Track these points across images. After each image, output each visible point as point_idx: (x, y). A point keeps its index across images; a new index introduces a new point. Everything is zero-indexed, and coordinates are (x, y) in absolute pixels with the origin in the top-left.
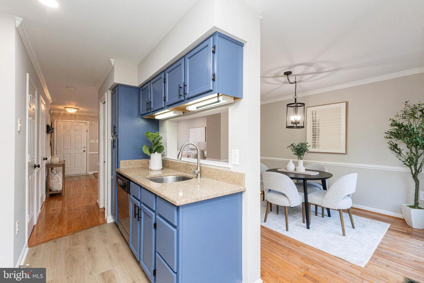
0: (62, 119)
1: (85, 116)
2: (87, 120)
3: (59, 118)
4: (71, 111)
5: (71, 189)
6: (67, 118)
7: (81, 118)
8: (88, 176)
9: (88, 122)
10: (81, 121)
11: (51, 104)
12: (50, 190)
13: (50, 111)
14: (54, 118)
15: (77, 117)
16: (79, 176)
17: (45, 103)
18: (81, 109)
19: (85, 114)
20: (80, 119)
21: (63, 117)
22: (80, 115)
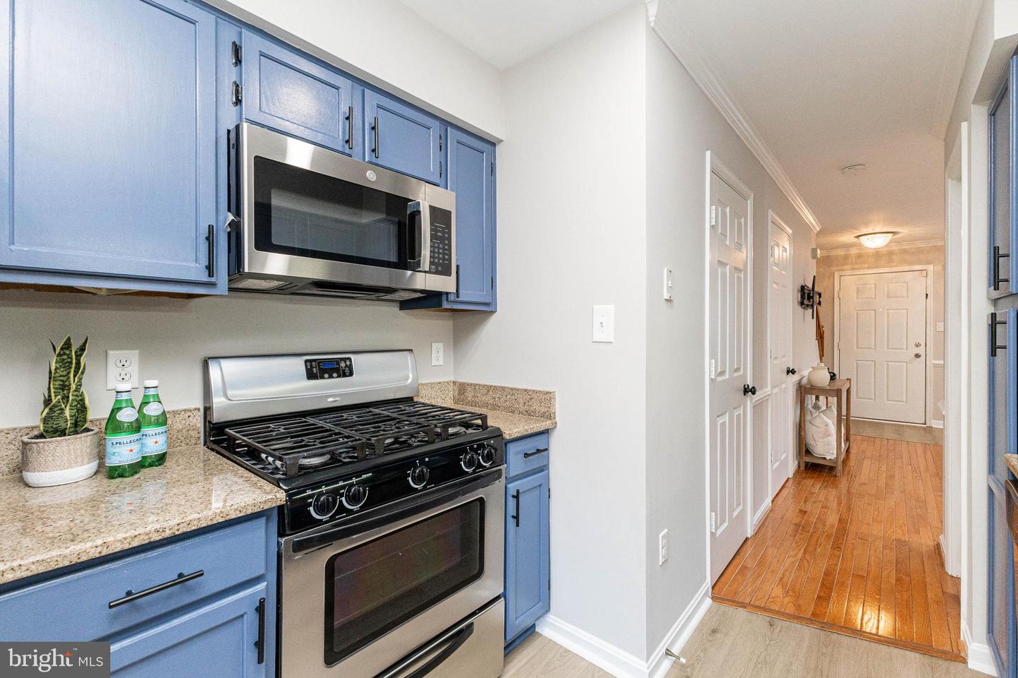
0: (853, 269)
1: (919, 251)
2: (928, 263)
3: (846, 267)
4: (875, 243)
5: (866, 463)
6: (867, 265)
7: (907, 257)
8: (930, 432)
9: (930, 268)
10: (907, 268)
11: (819, 233)
12: (808, 452)
13: (814, 251)
14: (834, 268)
15: (895, 257)
16: (899, 427)
17: (790, 231)
18: (904, 231)
19: (920, 244)
20: (906, 262)
21: (856, 263)
22: (905, 251)
